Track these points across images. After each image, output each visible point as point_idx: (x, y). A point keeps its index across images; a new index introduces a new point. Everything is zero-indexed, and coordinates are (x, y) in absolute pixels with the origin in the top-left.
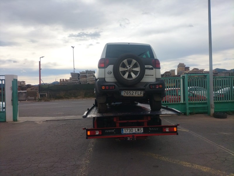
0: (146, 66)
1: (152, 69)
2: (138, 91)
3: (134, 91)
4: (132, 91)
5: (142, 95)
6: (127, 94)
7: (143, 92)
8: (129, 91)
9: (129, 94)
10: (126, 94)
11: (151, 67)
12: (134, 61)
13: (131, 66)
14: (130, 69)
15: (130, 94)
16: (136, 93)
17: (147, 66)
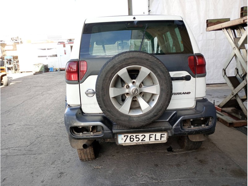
0: (172, 74)
1: (187, 78)
2: (154, 134)
3: (145, 134)
4: (140, 135)
5: (164, 139)
6: (132, 140)
7: (166, 134)
8: (134, 135)
9: (135, 139)
10: (128, 141)
11: (185, 73)
12: (145, 71)
13: (138, 84)
14: (135, 91)
15: (138, 139)
16: (150, 137)
17: (175, 75)
